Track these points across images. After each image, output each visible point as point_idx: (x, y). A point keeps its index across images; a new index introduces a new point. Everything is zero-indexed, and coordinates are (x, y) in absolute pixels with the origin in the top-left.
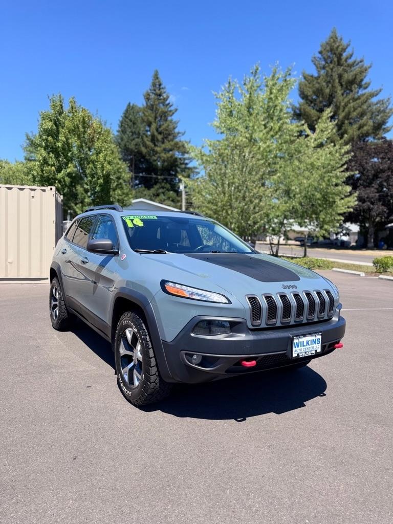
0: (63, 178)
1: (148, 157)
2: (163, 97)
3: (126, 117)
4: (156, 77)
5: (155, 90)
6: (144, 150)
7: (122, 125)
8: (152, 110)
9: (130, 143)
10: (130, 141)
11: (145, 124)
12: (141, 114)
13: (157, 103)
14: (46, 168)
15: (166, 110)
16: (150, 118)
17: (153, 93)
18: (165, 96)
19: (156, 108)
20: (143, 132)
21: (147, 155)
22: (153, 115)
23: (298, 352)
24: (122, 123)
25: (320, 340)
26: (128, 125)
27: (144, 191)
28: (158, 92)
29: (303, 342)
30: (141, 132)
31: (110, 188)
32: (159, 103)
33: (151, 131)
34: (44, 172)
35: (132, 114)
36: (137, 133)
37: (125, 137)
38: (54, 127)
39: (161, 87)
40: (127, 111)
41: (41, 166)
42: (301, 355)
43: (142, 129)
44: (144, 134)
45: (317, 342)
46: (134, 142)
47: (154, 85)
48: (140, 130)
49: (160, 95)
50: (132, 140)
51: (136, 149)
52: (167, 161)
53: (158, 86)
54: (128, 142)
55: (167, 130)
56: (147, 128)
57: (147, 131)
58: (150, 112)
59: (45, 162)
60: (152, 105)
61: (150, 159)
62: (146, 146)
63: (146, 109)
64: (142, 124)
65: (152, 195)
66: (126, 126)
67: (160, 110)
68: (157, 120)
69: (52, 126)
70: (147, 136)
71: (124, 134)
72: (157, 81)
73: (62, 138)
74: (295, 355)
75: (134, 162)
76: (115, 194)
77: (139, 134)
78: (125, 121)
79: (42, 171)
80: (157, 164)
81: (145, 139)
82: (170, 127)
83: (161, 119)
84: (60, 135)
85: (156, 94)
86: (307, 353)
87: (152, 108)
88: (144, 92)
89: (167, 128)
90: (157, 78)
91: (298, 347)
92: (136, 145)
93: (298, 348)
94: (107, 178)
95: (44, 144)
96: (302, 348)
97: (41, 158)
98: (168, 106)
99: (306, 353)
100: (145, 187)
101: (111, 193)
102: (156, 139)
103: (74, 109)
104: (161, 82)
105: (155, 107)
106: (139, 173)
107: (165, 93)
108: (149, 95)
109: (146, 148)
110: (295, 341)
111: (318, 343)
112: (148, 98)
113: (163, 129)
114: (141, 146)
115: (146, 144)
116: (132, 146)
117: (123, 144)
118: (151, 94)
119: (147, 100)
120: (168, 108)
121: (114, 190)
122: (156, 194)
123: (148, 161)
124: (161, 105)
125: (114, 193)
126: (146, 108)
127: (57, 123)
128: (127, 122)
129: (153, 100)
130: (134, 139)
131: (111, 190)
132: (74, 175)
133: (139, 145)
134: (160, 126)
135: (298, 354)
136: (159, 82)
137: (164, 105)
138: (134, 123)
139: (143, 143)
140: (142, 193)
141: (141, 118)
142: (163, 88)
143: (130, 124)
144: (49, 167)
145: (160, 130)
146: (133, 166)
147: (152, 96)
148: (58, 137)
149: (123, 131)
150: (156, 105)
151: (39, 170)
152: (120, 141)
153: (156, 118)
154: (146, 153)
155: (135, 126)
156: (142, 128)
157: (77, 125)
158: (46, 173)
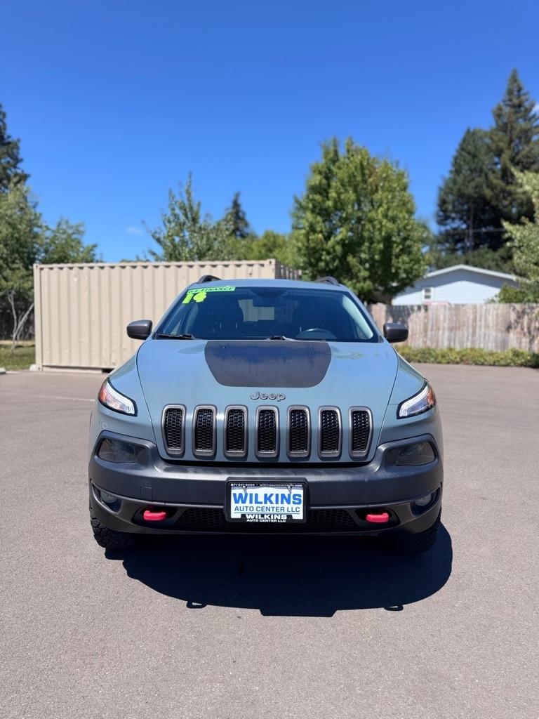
0: (333, 247)
1: (494, 203)
2: (524, 107)
3: (462, 149)
4: (514, 79)
5: (511, 100)
6: (488, 193)
7: (456, 162)
8: (505, 131)
9: (467, 186)
10: (466, 183)
11: (492, 154)
12: (487, 141)
13: (513, 118)
14: (312, 237)
15: (529, 126)
16: (501, 145)
17: (507, 105)
18: (527, 104)
19: (512, 127)
20: (489, 167)
21: (493, 199)
22: (506, 139)
23: (245, 511)
24: (456, 158)
25: (302, 498)
26: (464, 161)
27: (487, 253)
28: (516, 101)
29: (256, 495)
30: (484, 167)
31: (392, 255)
32: (517, 119)
33: (502, 163)
34: (310, 242)
35: (471, 142)
36: (478, 169)
37: (460, 179)
38: (324, 181)
39: (522, 92)
40: (464, 140)
41: (307, 235)
42: (250, 518)
43: (487, 162)
44: (491, 169)
45: (292, 500)
46: (473, 184)
47: (510, 92)
48: (483, 164)
49: (520, 106)
50: (469, 182)
51: (476, 193)
52: (526, 204)
53: (516, 93)
54: (463, 184)
55: (528, 157)
56: (496, 160)
57: (496, 164)
58: (501, 134)
59: (312, 229)
60: (506, 124)
61: (497, 206)
62: (491, 187)
63: (495, 133)
64: (487, 154)
65: (499, 259)
66: (462, 163)
67: (518, 129)
68: (512, 145)
69: (320, 181)
70: (494, 172)
71: (458, 175)
72: (515, 85)
73: (333, 194)
74: (235, 515)
75: (472, 212)
76: (398, 262)
77: (481, 170)
78: (461, 155)
79: (308, 240)
80: (511, 211)
81: (491, 176)
82: (533, 152)
83: (520, 142)
84: (331, 190)
85: (514, 106)
86: (266, 517)
87: (504, 128)
88: (494, 107)
89: (529, 155)
90: (515, 81)
91: (244, 502)
92: (477, 187)
93: (244, 505)
94: (387, 240)
95: (310, 205)
96: (254, 505)
97: (307, 224)
98: (533, 120)
99: (263, 516)
100: (489, 247)
101: (393, 262)
102: (509, 174)
103: (351, 153)
104: (522, 86)
105: (509, 126)
106: (481, 228)
107: (527, 100)
108: (500, 109)
109: (492, 189)
110: (236, 491)
111: (294, 503)
112: (499, 115)
113: (523, 157)
114: (485, 186)
115: (492, 183)
116: (470, 190)
117: (456, 189)
118: (504, 108)
119: (497, 118)
120: (533, 122)
121: (397, 257)
122: (506, 257)
123: (494, 208)
124: (521, 121)
125: (397, 260)
126: (496, 129)
127: (328, 176)
128: (464, 157)
129: (506, 117)
130: (473, 180)
131: (393, 257)
132: (347, 242)
133: (482, 186)
134: (517, 154)
135: (243, 516)
136: (519, 85)
137: (525, 120)
138: (474, 156)
139: (487, 184)
140: (483, 257)
141: (485, 147)
142: (524, 94)
143: (468, 158)
144: (316, 235)
145: (518, 158)
146: (471, 218)
147: (507, 110)
148: (327, 193)
149: (457, 171)
150: (511, 122)
151: (305, 240)
152: (451, 185)
153: (511, 141)
154: (492, 197)
155: (476, 160)
156: (486, 160)
157: (353, 173)
158: (313, 242)
